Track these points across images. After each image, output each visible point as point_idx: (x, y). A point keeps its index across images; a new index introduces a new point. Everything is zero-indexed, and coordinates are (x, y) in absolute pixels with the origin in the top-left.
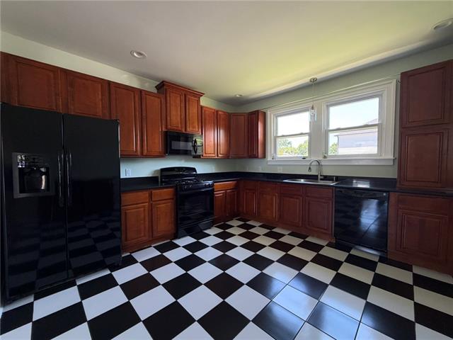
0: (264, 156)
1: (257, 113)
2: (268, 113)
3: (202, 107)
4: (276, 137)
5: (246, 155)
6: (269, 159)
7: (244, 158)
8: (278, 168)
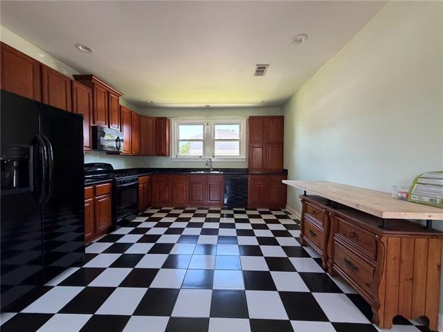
0: (169, 155)
1: (165, 119)
2: (173, 120)
3: (120, 106)
4: (178, 140)
5: (154, 153)
6: (173, 157)
7: (153, 155)
8: (181, 164)
